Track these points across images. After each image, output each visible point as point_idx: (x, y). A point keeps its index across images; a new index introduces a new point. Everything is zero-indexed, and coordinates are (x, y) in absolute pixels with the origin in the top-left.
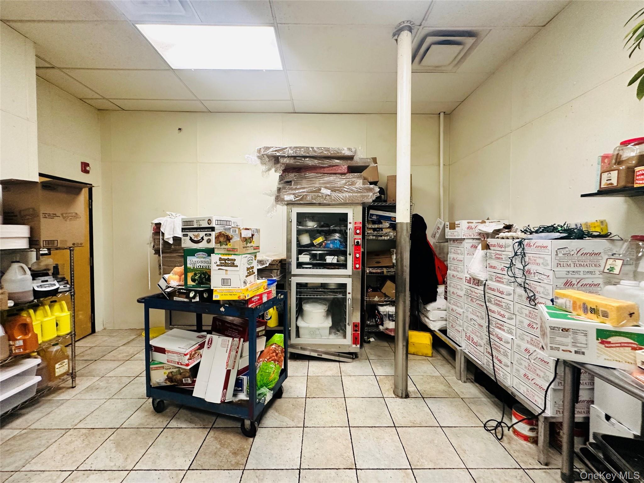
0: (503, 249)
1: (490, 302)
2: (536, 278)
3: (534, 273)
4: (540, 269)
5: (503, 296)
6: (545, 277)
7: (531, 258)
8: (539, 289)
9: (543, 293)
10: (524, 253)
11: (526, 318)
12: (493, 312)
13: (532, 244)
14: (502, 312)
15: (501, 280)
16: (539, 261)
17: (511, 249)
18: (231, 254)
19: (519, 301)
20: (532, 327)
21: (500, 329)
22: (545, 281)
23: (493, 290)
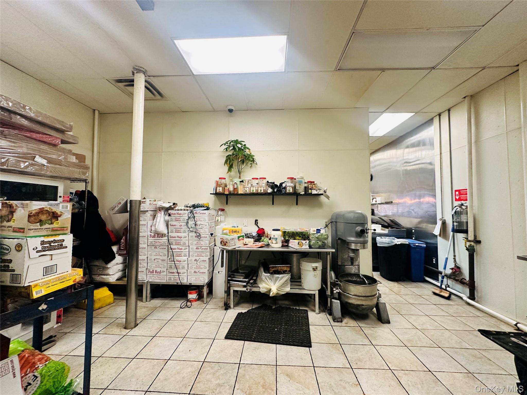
0: (181, 216)
1: (172, 244)
2: (200, 227)
3: (199, 225)
4: (202, 223)
5: (181, 239)
6: (205, 226)
7: (197, 218)
8: (201, 231)
9: (204, 232)
10: (194, 217)
11: (196, 245)
12: (175, 249)
13: (198, 212)
14: (180, 247)
15: (179, 231)
16: (201, 219)
17: (187, 215)
18: (59, 235)
19: (191, 239)
20: (198, 249)
21: (179, 256)
22: (205, 227)
23: (175, 237)
